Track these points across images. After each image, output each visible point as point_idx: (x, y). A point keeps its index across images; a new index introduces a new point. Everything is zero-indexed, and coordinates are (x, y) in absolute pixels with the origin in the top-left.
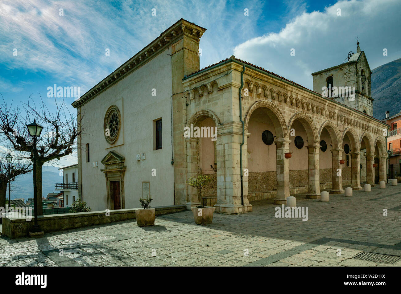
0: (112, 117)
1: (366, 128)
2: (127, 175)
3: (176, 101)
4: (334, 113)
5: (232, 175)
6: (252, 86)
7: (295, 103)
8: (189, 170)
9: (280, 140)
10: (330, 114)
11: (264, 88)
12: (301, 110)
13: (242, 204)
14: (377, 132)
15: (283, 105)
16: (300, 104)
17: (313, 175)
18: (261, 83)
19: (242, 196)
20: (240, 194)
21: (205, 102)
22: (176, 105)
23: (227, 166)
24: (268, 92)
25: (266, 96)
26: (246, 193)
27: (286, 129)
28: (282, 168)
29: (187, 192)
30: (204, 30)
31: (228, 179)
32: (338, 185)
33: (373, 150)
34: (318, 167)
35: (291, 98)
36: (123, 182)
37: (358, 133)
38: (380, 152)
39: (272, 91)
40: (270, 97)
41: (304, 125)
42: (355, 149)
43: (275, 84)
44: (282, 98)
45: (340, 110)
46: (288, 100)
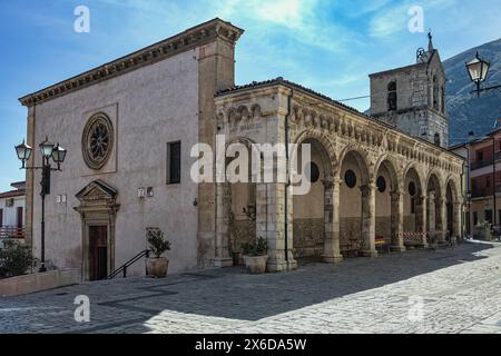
0: (97, 130)
1: (434, 163)
2: (120, 217)
3: (203, 122)
4: (394, 144)
5: (275, 223)
6: (300, 112)
7: (348, 132)
8: (219, 214)
9: (329, 178)
10: (389, 146)
11: (313, 115)
12: (354, 140)
13: (286, 259)
14: (449, 167)
15: (334, 134)
16: (353, 133)
17: (368, 225)
18: (309, 108)
19: (286, 250)
20: (283, 248)
21: (242, 128)
22: (203, 127)
23: (269, 211)
24: (317, 120)
25: (315, 125)
26: (290, 246)
27: (337, 165)
28: (331, 216)
29: (216, 243)
30: (242, 31)
31: (271, 227)
32: (398, 240)
33: (444, 192)
34: (373, 214)
35: (343, 125)
36: (113, 228)
37: (423, 170)
38: (454, 196)
39: (321, 118)
40: (319, 125)
41: (358, 160)
42: (420, 192)
43: (325, 109)
44: (332, 125)
45: (402, 139)
46: (340, 128)
